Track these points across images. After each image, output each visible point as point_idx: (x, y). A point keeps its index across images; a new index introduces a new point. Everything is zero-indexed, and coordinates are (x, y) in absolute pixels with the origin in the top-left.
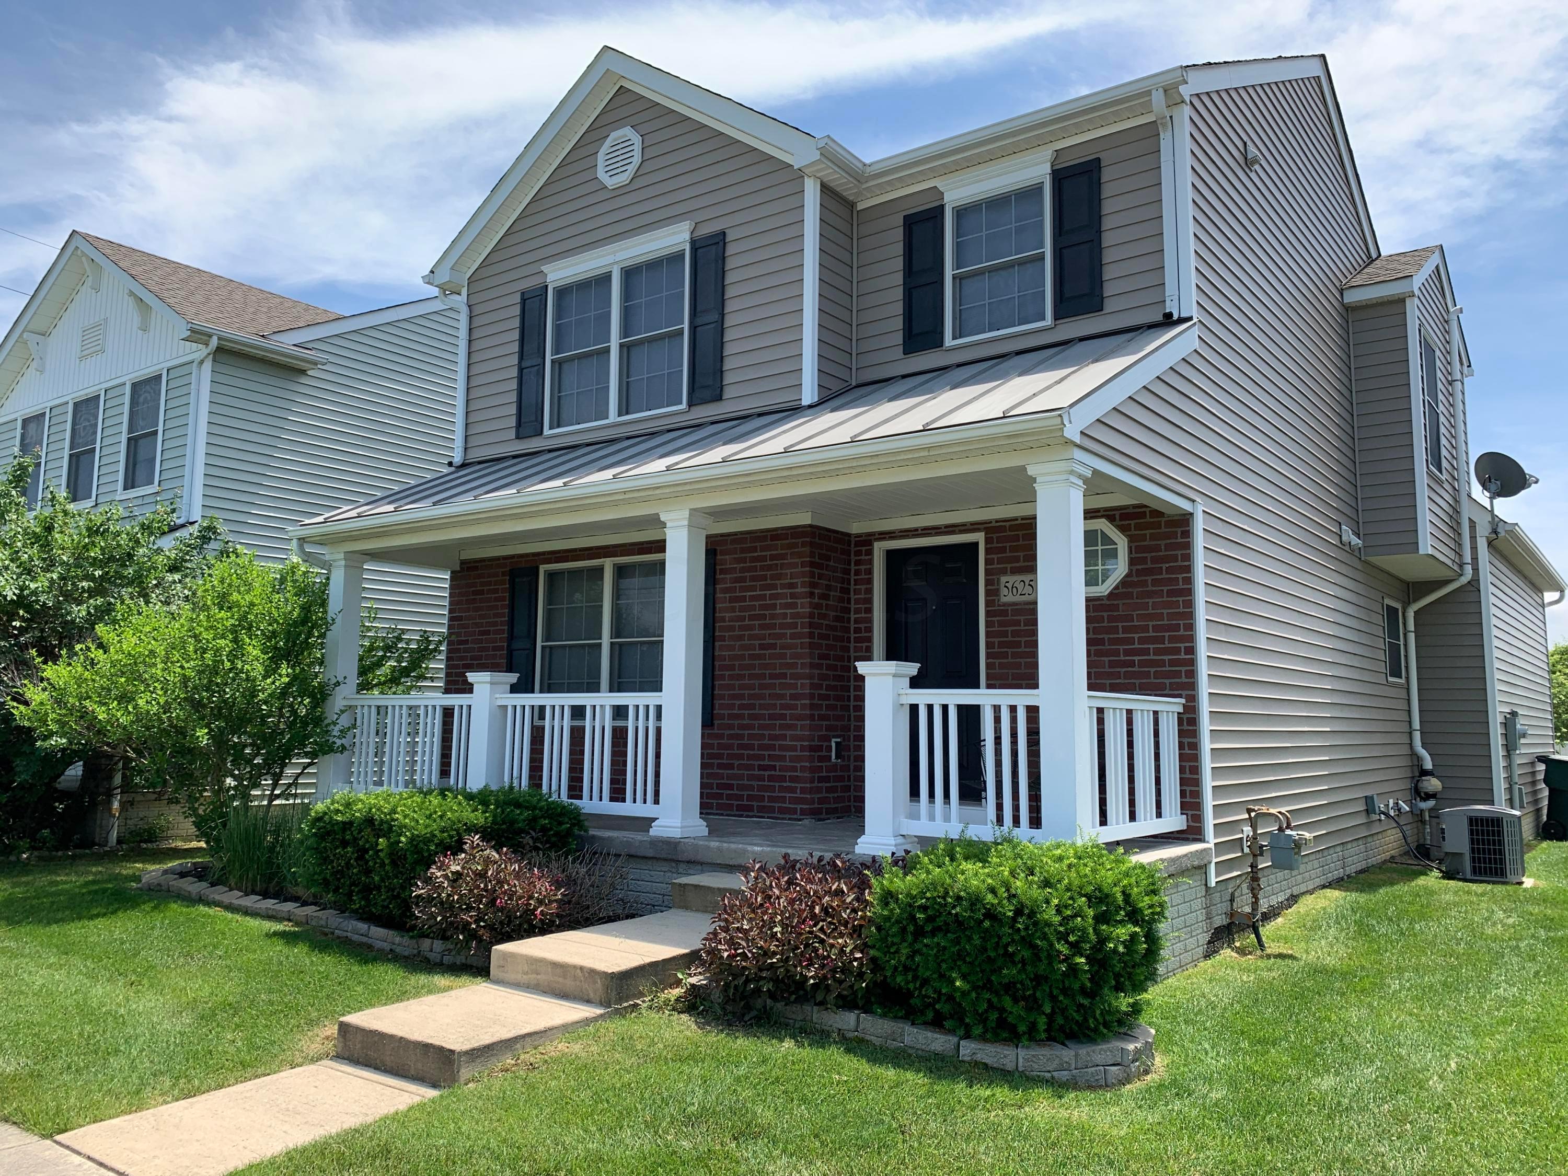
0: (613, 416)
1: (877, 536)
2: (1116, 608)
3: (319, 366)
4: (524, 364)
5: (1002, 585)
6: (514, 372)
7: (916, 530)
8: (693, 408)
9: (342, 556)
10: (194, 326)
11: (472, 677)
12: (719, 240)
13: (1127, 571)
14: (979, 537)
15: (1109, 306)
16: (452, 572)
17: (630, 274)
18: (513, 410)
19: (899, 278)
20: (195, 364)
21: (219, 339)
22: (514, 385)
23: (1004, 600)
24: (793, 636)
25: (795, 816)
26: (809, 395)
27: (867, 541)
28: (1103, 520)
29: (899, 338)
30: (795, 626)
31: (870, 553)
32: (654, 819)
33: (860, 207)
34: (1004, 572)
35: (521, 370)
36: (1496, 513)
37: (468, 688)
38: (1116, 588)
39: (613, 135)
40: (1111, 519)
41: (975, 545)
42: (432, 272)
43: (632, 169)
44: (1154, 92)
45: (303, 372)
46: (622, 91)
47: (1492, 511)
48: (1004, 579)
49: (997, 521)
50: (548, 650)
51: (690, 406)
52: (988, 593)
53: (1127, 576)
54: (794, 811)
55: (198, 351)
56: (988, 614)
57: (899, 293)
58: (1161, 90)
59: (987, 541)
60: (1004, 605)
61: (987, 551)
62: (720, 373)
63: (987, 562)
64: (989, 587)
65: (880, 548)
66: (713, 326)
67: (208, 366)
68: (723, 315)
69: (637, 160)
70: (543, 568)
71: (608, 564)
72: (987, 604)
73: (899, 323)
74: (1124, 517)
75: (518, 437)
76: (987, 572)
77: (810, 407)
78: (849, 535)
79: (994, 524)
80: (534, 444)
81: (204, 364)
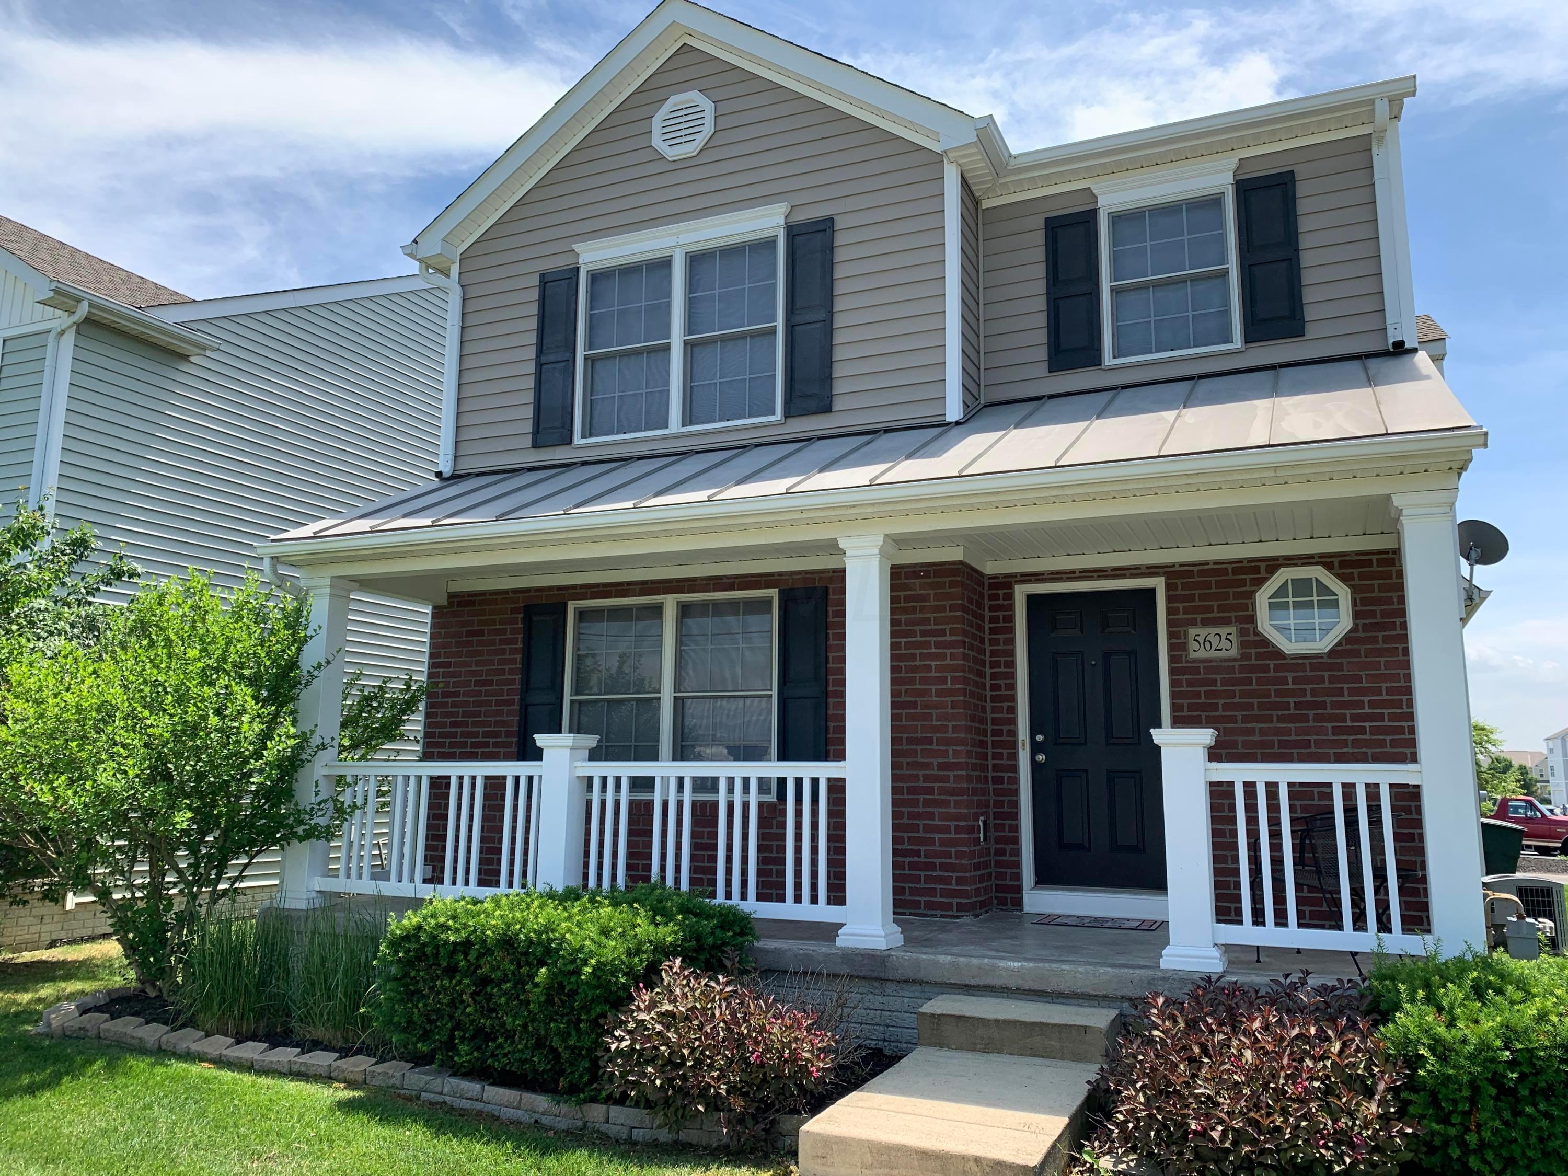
0: (675, 424)
1: (1019, 578)
2: (1340, 667)
3: (208, 353)
4: (544, 359)
5: (1191, 638)
6: (531, 368)
7: (1073, 572)
8: (790, 420)
9: (328, 581)
10: (60, 286)
11: (541, 739)
12: (826, 227)
13: (1351, 625)
14: (1158, 584)
15: (1311, 331)
16: (434, 608)
17: (695, 260)
18: (529, 412)
19: (1041, 287)
20: (52, 336)
21: (90, 305)
22: (530, 383)
23: (1193, 655)
24: (939, 693)
25: (950, 913)
26: (954, 411)
27: (1005, 583)
28: (1320, 567)
29: (1042, 353)
30: (943, 680)
31: (1010, 597)
32: (841, 925)
33: (986, 204)
34: (1193, 623)
35: (540, 365)
36: (1475, 583)
38: (1339, 643)
39: (673, 99)
40: (1329, 566)
41: (1152, 592)
42: (415, 241)
43: (700, 140)
44: (1377, 102)
45: (185, 358)
46: (685, 49)
47: (1471, 581)
48: (1192, 632)
49: (1181, 565)
50: (577, 705)
51: (786, 417)
52: (1171, 647)
53: (1351, 631)
54: (949, 906)
55: (60, 320)
56: (1172, 671)
57: (1041, 304)
58: (1386, 101)
59: (1168, 587)
60: (1194, 661)
61: (1169, 599)
62: (828, 379)
63: (1169, 611)
64: (1174, 641)
65: (1021, 592)
66: (818, 325)
67: (69, 339)
68: (831, 313)
69: (708, 128)
70: (572, 606)
71: (670, 603)
72: (1172, 659)
73: (1042, 337)
74: (1343, 564)
75: (536, 445)
76: (1170, 623)
77: (958, 423)
78: (982, 575)
79: (1177, 568)
80: (560, 454)
81: (65, 336)
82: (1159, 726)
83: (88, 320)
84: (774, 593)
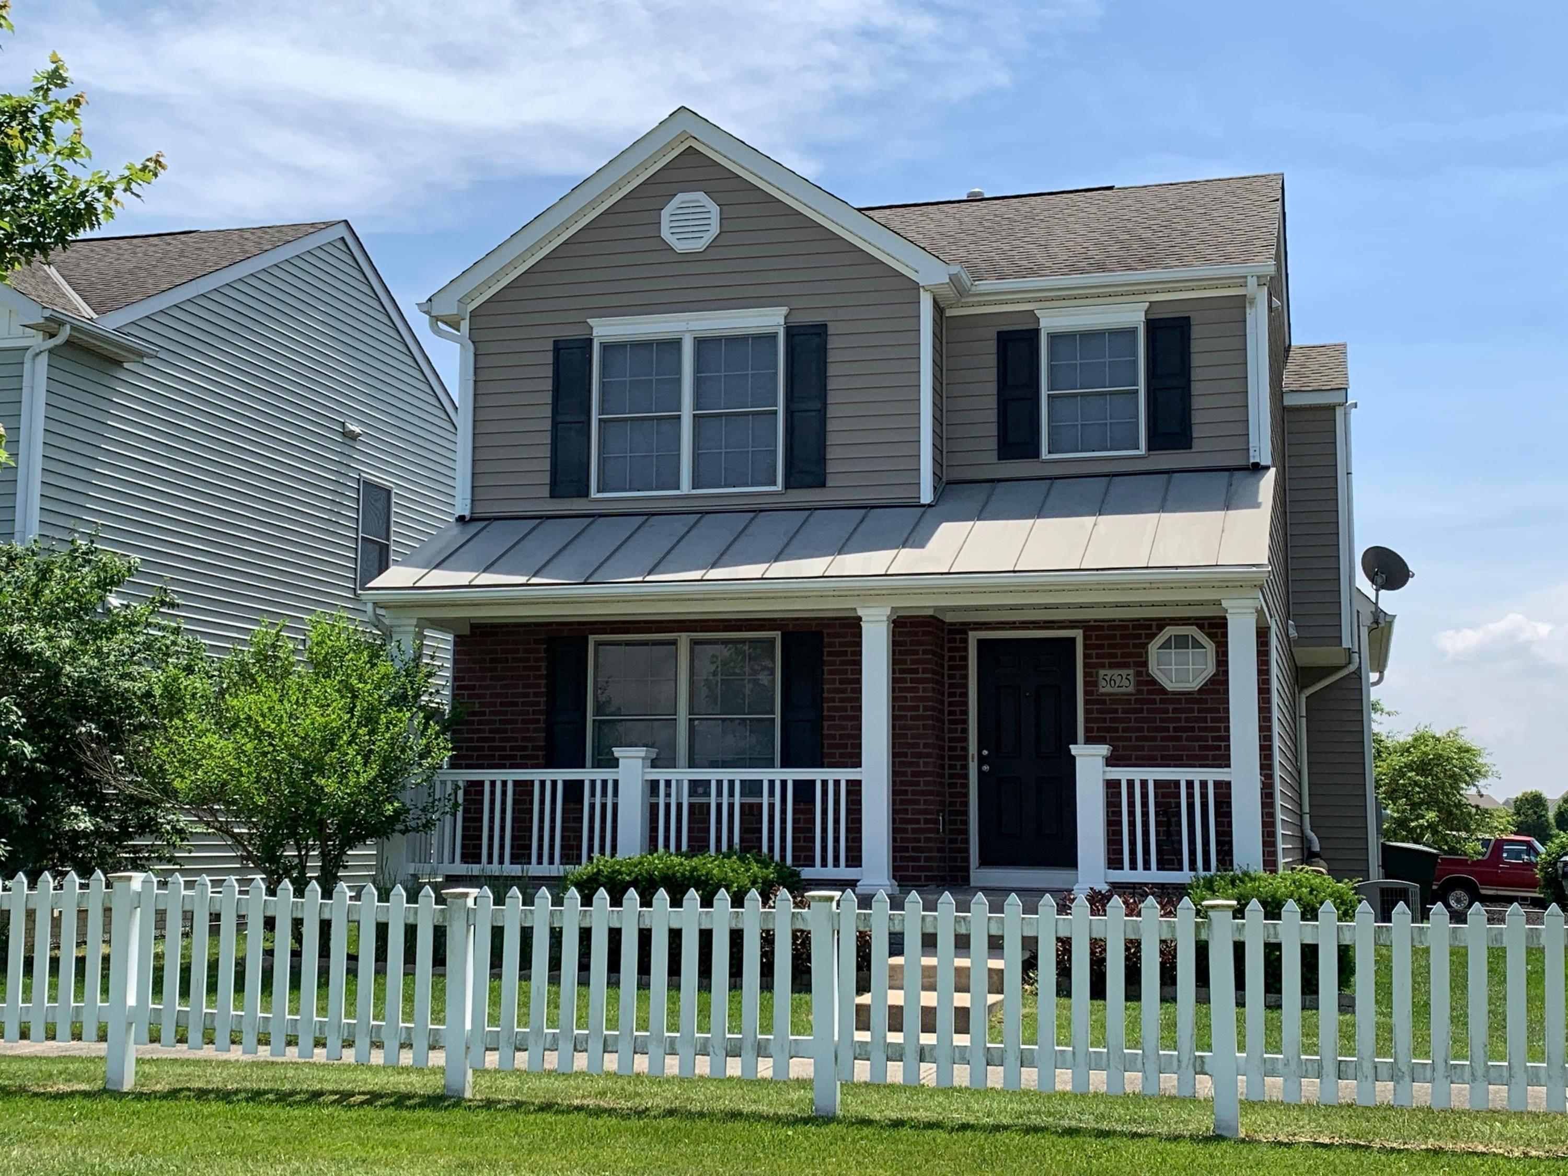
0: (686, 487)
1: (972, 626)
2: (1205, 701)
3: (146, 361)
4: (560, 418)
5: (1101, 678)
6: (547, 425)
7: (1014, 623)
8: (789, 491)
10: (54, 314)
11: (618, 752)
12: (820, 331)
13: (1214, 671)
14: (1078, 634)
15: (1197, 445)
16: (456, 636)
17: (701, 343)
18: (547, 465)
19: (993, 388)
20: (29, 354)
21: (74, 328)
22: (547, 439)
23: (1102, 690)
24: (913, 718)
27: (962, 629)
28: (1194, 627)
29: (993, 444)
30: (916, 708)
31: (966, 641)
32: (858, 881)
33: (949, 313)
34: (1103, 666)
35: (555, 424)
36: (1380, 605)
37: (613, 763)
38: (1206, 684)
39: (680, 197)
40: (1201, 627)
41: (1073, 640)
42: (430, 300)
43: (708, 238)
44: (1249, 278)
45: (119, 364)
46: (691, 151)
47: (1376, 604)
48: (1102, 672)
49: (1095, 621)
50: (597, 724)
51: (786, 488)
52: (1086, 684)
53: (1214, 675)
55: (37, 341)
56: (1087, 702)
57: (992, 402)
58: (1255, 278)
59: (1086, 638)
60: (1102, 694)
61: (1086, 647)
62: (822, 460)
63: (1086, 656)
64: (1088, 679)
65: (973, 637)
66: (814, 413)
67: (44, 359)
68: (825, 405)
69: (715, 230)
70: (592, 639)
71: (684, 639)
72: (1086, 693)
73: (993, 430)
74: (1211, 626)
75: (552, 496)
76: (1086, 665)
77: (930, 506)
78: (943, 622)
79: (1092, 623)
80: (577, 505)
81: (40, 358)
82: (1076, 743)
83: (69, 343)
84: (777, 635)
